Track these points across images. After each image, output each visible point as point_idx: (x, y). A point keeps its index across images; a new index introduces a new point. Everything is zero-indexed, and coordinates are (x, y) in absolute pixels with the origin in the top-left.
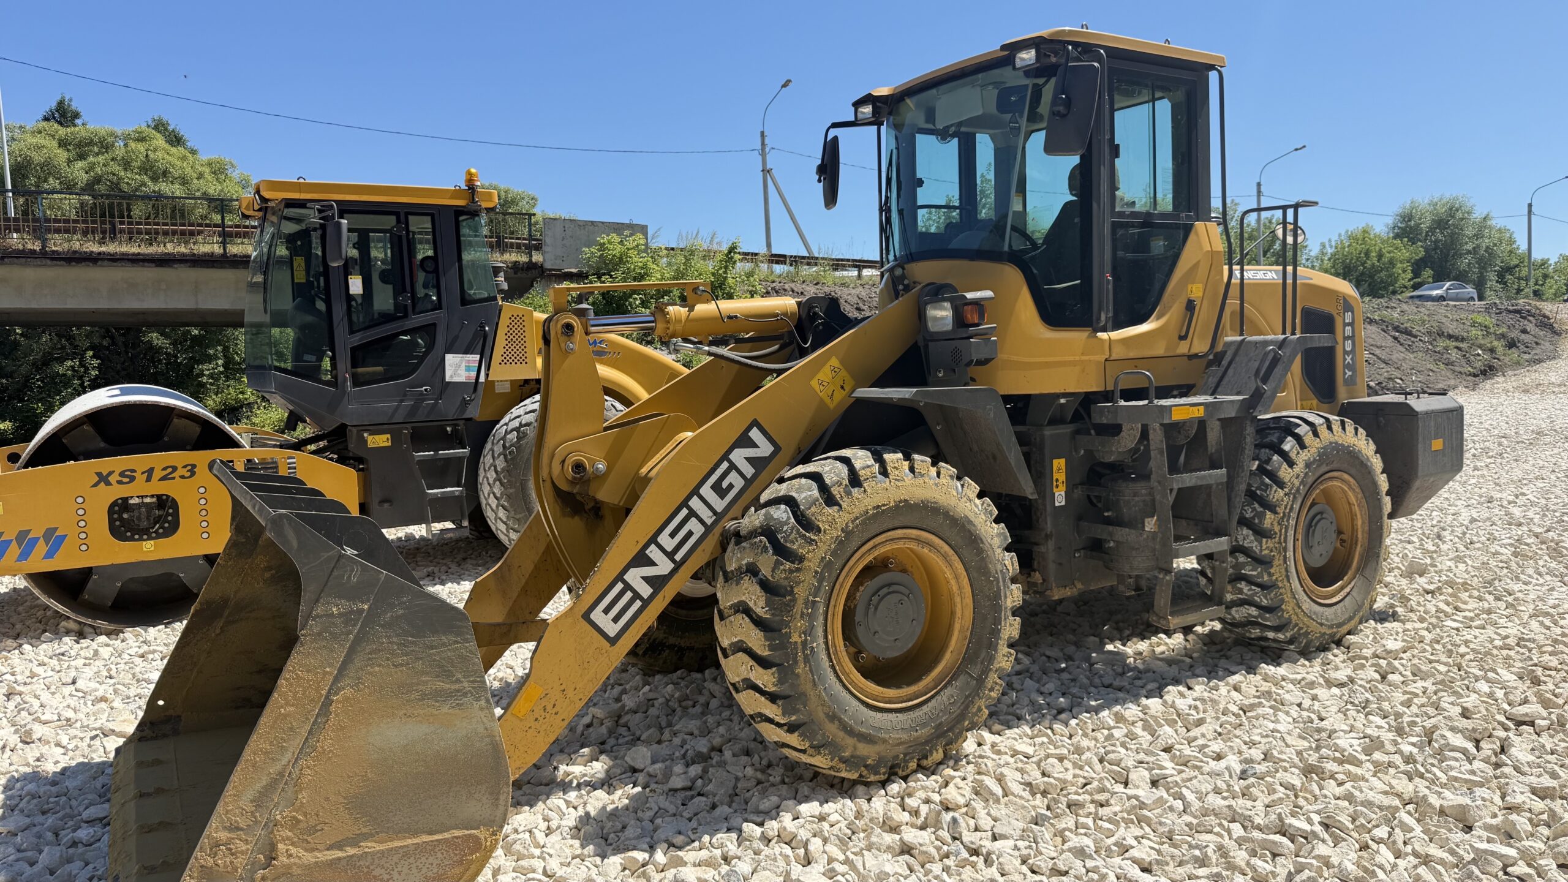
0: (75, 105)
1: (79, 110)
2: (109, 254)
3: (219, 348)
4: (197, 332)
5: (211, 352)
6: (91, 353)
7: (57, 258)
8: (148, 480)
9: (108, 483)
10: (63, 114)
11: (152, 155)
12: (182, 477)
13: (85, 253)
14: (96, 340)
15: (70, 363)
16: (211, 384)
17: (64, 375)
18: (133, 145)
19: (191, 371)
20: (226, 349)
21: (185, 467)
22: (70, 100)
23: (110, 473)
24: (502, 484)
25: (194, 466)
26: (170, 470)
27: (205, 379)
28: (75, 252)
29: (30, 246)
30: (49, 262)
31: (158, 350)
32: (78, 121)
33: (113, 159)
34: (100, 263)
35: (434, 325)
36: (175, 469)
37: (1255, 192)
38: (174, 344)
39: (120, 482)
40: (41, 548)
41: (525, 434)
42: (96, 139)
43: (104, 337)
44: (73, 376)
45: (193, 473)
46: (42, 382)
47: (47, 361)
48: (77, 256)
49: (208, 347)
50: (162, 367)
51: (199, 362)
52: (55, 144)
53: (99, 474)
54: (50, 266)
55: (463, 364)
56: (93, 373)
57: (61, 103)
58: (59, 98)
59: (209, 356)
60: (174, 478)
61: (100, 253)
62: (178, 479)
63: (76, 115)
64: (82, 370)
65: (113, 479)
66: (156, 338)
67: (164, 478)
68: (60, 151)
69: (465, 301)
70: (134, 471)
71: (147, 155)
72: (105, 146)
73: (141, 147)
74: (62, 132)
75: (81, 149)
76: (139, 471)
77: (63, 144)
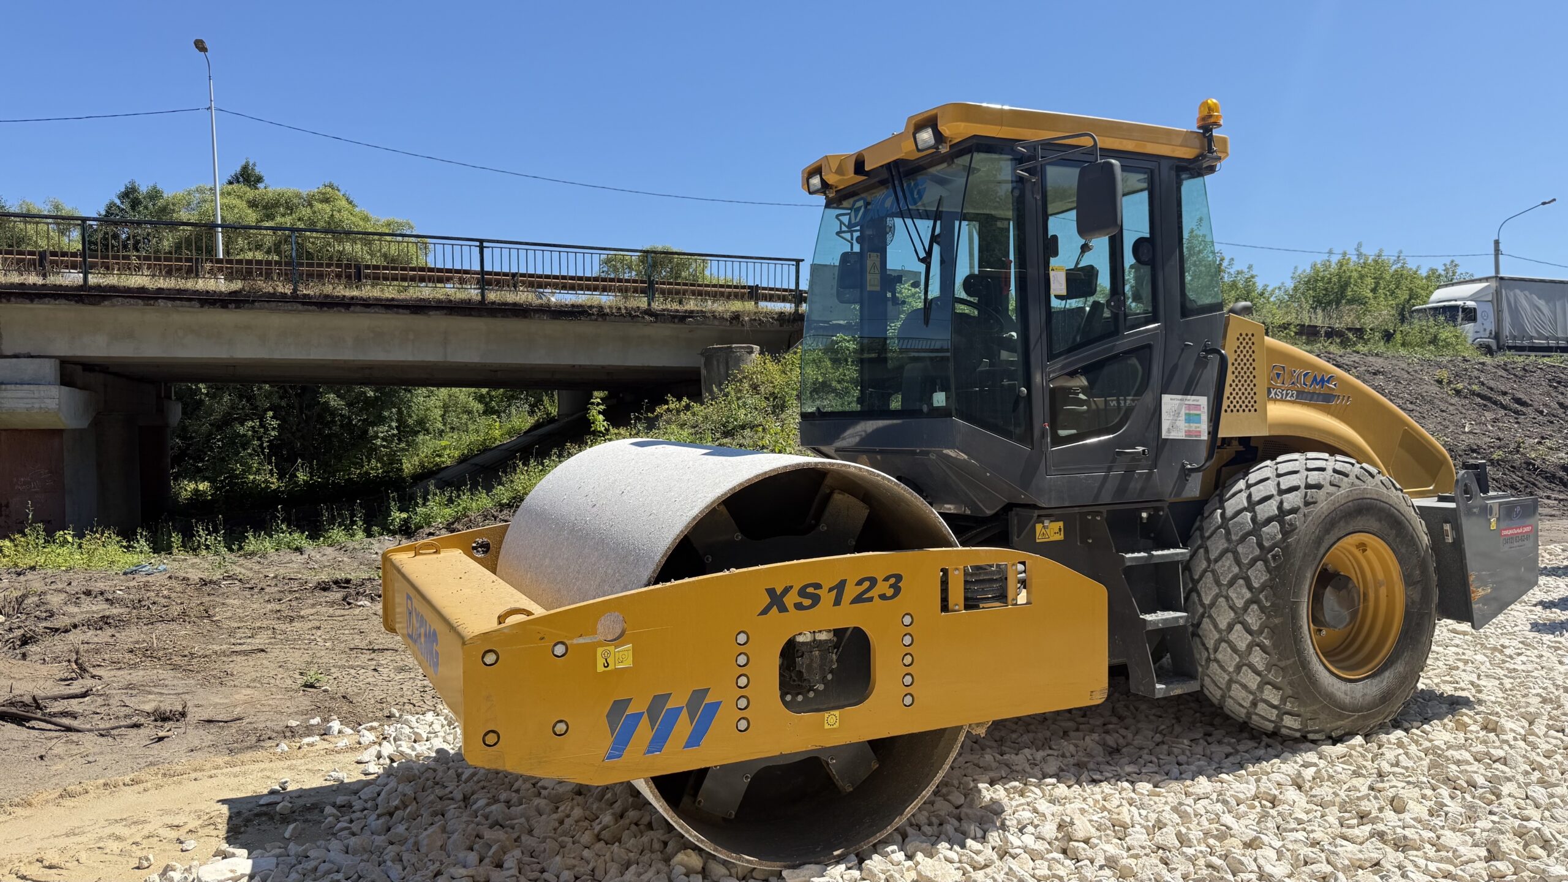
0: (258, 170)
1: (262, 174)
2: (362, 299)
3: (394, 410)
4: (372, 394)
5: (386, 414)
6: (270, 413)
7: (307, 302)
8: (837, 602)
9: (783, 609)
10: (247, 177)
11: (337, 215)
12: (883, 597)
13: (338, 297)
14: (275, 400)
15: (250, 424)
16: (384, 446)
17: (244, 435)
18: (318, 206)
19: (366, 432)
20: (400, 412)
21: (886, 579)
22: (254, 165)
23: (787, 590)
24: (1262, 609)
25: (899, 578)
26: (867, 584)
27: (379, 442)
28: (327, 296)
29: (280, 289)
30: (300, 307)
31: (333, 412)
32: (261, 186)
33: (299, 220)
34: (352, 308)
35: (1149, 347)
36: (873, 581)
37: (1492, 251)
38: (350, 405)
39: (799, 607)
40: (683, 727)
41: (1293, 528)
42: (283, 201)
43: (281, 398)
44: (253, 436)
45: (897, 590)
46: (222, 442)
47: (226, 421)
48: (329, 300)
49: (382, 409)
50: (336, 429)
51: (373, 424)
52: (244, 205)
53: (771, 592)
54: (300, 312)
55: (1183, 412)
56: (273, 433)
57: (245, 168)
58: (243, 163)
59: (385, 418)
60: (871, 599)
61: (352, 298)
62: (876, 599)
63: (259, 179)
64: (262, 430)
65: (791, 599)
66: (332, 400)
67: (858, 599)
68: (250, 211)
69: (1185, 311)
70: (818, 586)
71: (332, 215)
72: (290, 208)
73: (327, 208)
74: (250, 194)
75: (269, 208)
76: (826, 588)
77: (253, 204)
